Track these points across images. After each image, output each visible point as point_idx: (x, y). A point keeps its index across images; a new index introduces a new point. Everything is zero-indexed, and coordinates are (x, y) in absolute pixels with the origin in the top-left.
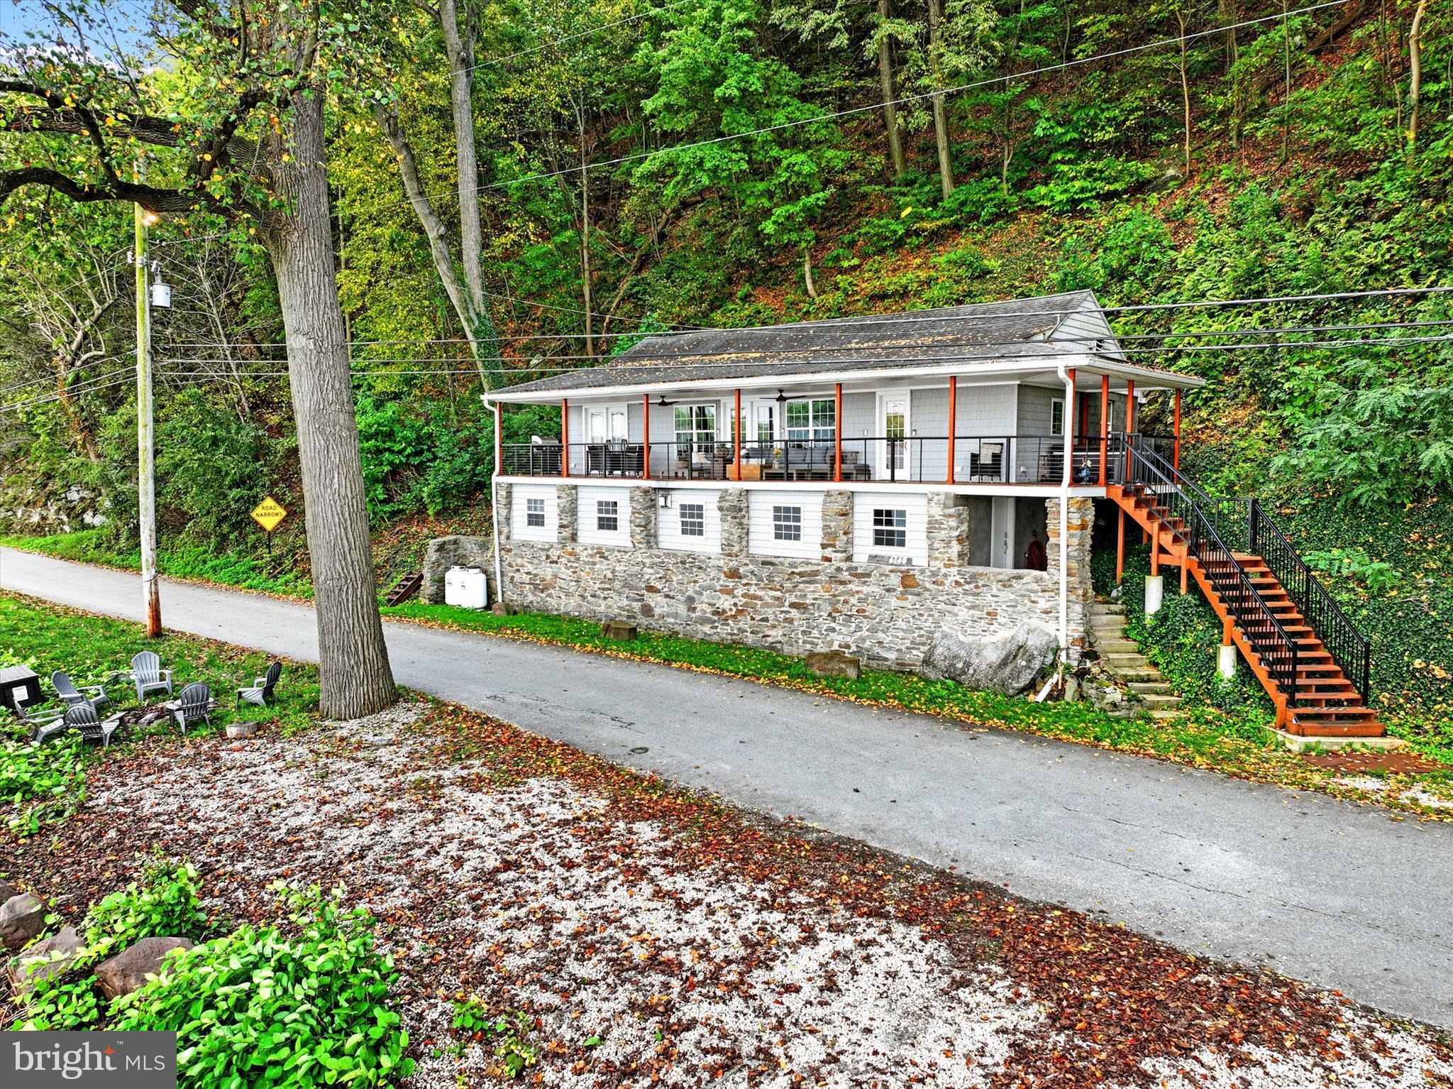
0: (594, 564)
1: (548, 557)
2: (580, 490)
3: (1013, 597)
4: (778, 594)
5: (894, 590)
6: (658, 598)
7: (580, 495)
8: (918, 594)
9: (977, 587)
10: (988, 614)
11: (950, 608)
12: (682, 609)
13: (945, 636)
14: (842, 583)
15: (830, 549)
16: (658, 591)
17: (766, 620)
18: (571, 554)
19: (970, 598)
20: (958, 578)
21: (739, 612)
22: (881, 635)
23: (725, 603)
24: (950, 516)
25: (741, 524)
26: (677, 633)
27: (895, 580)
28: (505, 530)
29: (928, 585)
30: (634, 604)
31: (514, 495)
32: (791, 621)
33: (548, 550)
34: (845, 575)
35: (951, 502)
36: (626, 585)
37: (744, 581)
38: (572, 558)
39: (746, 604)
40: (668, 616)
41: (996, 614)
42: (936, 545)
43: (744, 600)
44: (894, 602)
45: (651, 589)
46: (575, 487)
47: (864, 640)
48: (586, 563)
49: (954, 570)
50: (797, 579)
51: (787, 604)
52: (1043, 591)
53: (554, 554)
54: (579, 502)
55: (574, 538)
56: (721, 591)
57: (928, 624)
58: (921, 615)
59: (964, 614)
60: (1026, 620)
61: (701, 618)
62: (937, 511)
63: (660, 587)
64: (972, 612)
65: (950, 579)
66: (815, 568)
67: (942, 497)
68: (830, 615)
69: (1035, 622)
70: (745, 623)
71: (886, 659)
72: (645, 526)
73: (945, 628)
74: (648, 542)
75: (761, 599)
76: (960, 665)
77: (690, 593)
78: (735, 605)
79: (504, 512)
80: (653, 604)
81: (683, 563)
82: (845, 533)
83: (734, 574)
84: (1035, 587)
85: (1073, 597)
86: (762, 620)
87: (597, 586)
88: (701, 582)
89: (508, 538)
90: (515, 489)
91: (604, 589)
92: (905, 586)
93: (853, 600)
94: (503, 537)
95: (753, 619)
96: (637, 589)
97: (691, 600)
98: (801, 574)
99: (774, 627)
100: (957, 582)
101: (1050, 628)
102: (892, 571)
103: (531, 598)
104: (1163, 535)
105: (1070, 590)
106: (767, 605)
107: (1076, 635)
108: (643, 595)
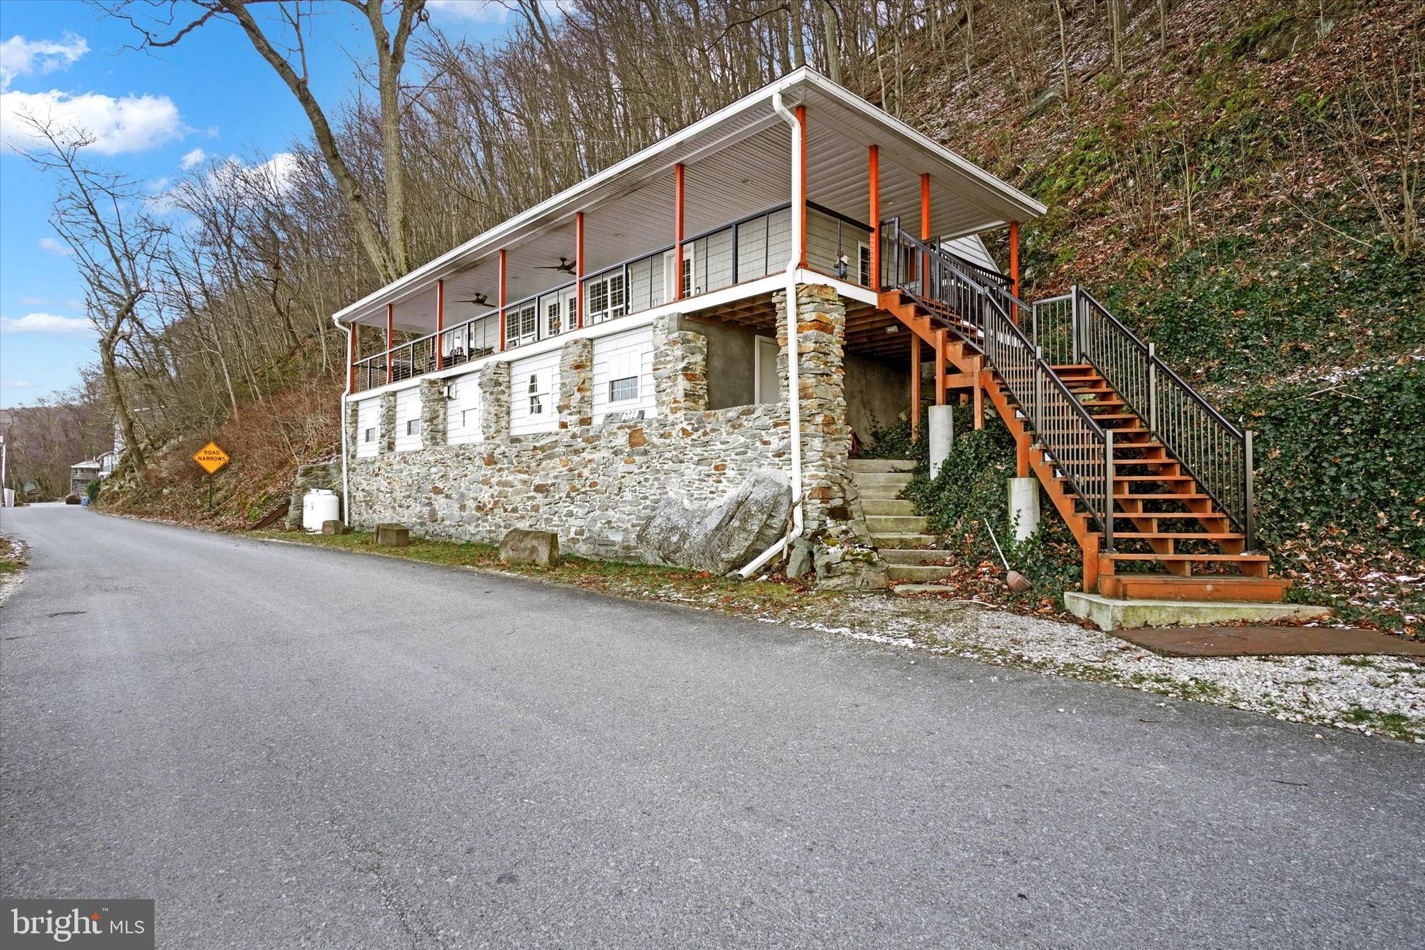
2: (399, 395)
3: (742, 440)
4: (525, 477)
5: (622, 452)
6: (441, 499)
7: (399, 402)
8: (646, 453)
9: (705, 434)
10: (716, 468)
11: (676, 467)
12: (456, 509)
13: (669, 503)
14: (577, 452)
15: (566, 412)
16: (440, 491)
17: (515, 510)
18: (388, 464)
19: (699, 450)
20: (684, 425)
21: (495, 503)
22: (611, 512)
23: (485, 495)
24: (675, 342)
25: (498, 400)
26: (450, 537)
27: (621, 440)
28: (352, 449)
29: (655, 440)
30: (425, 509)
31: (360, 413)
32: (536, 508)
33: (374, 463)
34: (579, 443)
35: (674, 324)
36: (420, 489)
37: (499, 466)
39: (500, 494)
40: (446, 518)
41: (724, 467)
42: (663, 386)
43: (499, 489)
44: (621, 467)
45: (437, 491)
46: (394, 394)
47: (594, 520)
49: (680, 414)
50: (540, 455)
51: (532, 487)
52: (776, 425)
53: (377, 466)
54: (398, 409)
55: (391, 447)
56: (482, 481)
57: (653, 492)
58: (646, 480)
59: (691, 471)
60: (755, 469)
61: (468, 516)
62: (662, 338)
63: (441, 486)
64: (700, 468)
65: (678, 427)
66: (554, 438)
67: (666, 320)
68: (568, 496)
69: (766, 471)
70: (499, 517)
71: (613, 544)
72: (431, 420)
73: (671, 494)
74: (433, 438)
75: (511, 484)
76: (674, 539)
77: (462, 488)
78: (492, 495)
79: (350, 431)
80: (437, 507)
81: (457, 456)
82: (579, 390)
83: (491, 461)
84: (768, 421)
85: (810, 429)
86: (513, 510)
87: (403, 494)
89: (353, 457)
90: (361, 406)
91: (407, 497)
92: (632, 445)
93: (586, 473)
94: (349, 457)
95: (506, 510)
96: (427, 492)
97: (462, 496)
98: (542, 449)
99: (523, 517)
100: (684, 430)
101: (781, 476)
102: (619, 428)
103: (365, 516)
104: (950, 348)
105: (805, 419)
106: (518, 493)
107: (815, 483)
108: (430, 498)
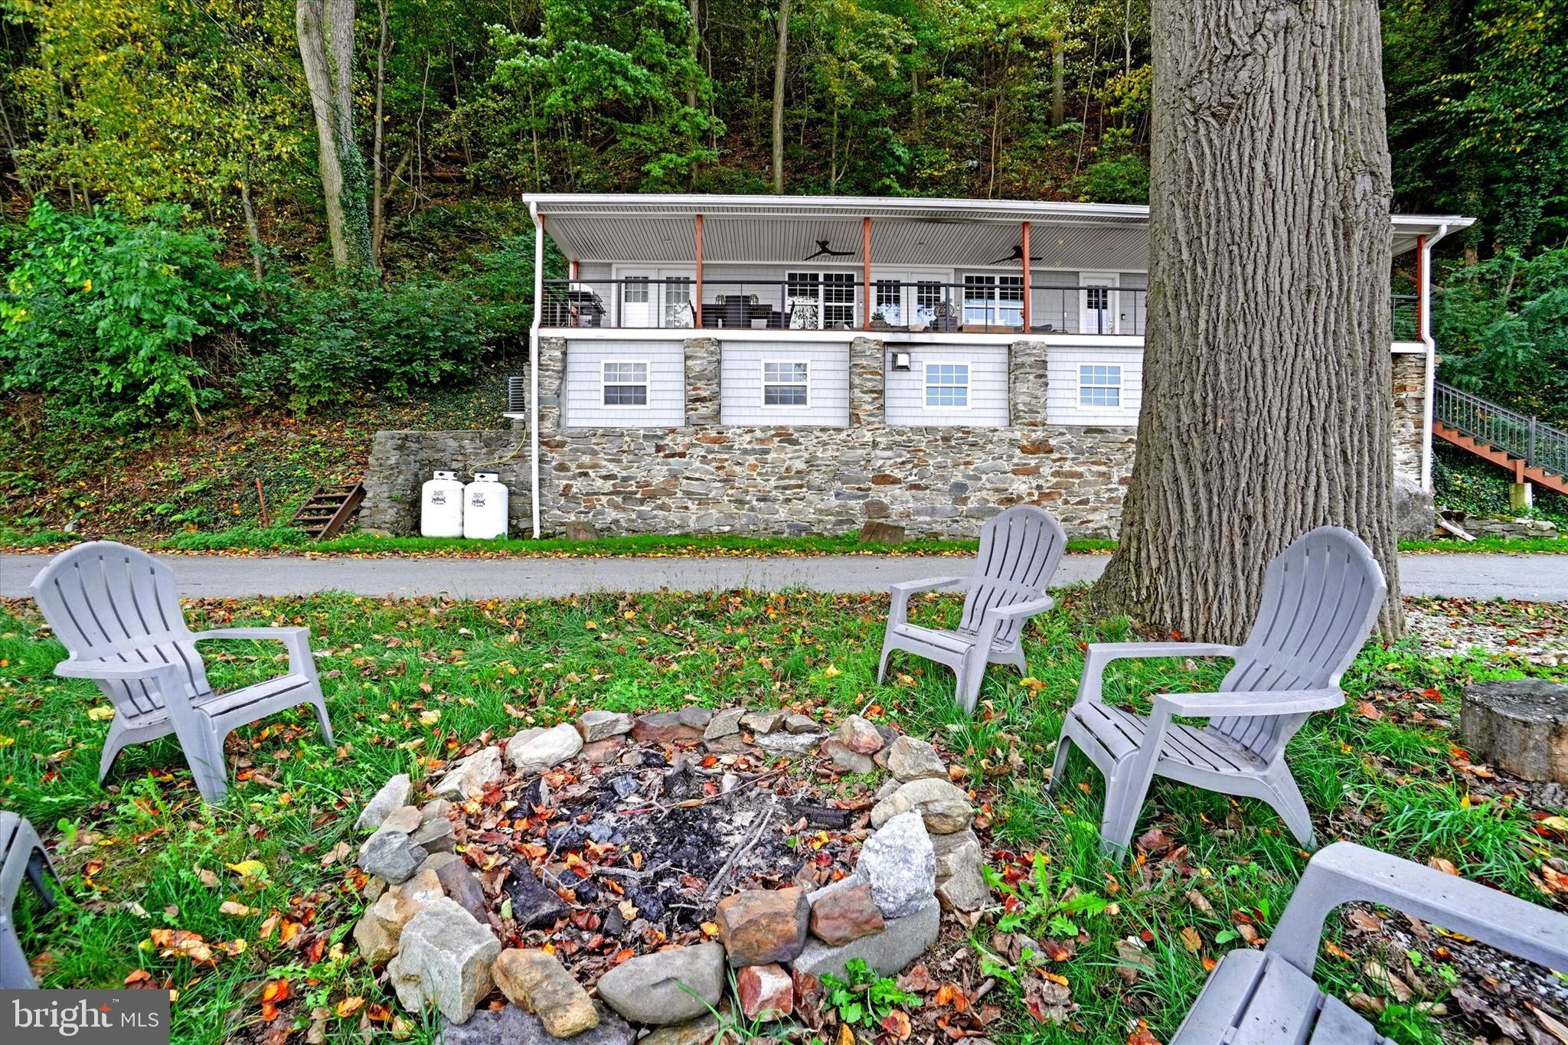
0: (766, 452)
1: (659, 448)
2: (725, 347)
4: (1103, 468)
6: (896, 490)
7: (728, 354)
12: (945, 503)
16: (896, 481)
18: (714, 441)
21: (1044, 496)
23: (1020, 486)
28: (553, 413)
30: (852, 503)
31: (573, 358)
32: (1120, 501)
33: (661, 438)
36: (836, 476)
37: (1055, 455)
38: (716, 447)
39: (1057, 485)
40: (918, 512)
43: (1054, 480)
45: (883, 479)
46: (715, 343)
48: (745, 452)
51: (1115, 479)
53: (678, 443)
55: (716, 416)
56: (1015, 472)
61: (978, 510)
63: (900, 476)
72: (879, 393)
75: (1080, 475)
77: (958, 477)
78: (1039, 487)
79: (552, 384)
80: (886, 501)
81: (945, 439)
83: (1037, 448)
86: (1080, 503)
87: (773, 483)
88: (978, 463)
89: (558, 424)
91: (785, 488)
94: (548, 423)
95: (1066, 502)
96: (858, 481)
97: (961, 487)
99: (1096, 510)
101: (1411, 478)
106: (1089, 483)
108: (869, 489)
